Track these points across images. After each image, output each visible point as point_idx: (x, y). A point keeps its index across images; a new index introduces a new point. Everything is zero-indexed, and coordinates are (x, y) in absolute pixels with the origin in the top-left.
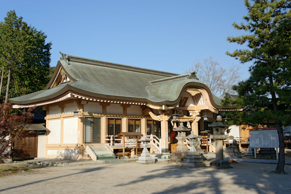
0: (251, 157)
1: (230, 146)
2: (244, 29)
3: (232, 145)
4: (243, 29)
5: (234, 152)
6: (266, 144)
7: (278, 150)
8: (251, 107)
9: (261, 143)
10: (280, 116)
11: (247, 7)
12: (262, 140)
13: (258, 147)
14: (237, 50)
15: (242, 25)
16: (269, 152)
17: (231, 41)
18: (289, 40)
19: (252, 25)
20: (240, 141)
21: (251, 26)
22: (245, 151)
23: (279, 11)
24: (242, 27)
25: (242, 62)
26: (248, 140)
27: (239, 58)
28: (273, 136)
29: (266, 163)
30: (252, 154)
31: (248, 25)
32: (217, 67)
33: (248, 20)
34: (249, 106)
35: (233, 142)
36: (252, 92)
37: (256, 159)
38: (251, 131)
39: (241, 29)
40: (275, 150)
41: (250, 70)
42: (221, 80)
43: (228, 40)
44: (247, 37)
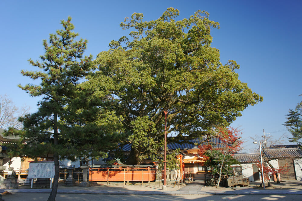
0: (27, 187)
1: (8, 177)
2: (39, 66)
3: (11, 176)
4: (37, 66)
5: (11, 183)
6: (43, 175)
7: (52, 180)
8: (33, 139)
9: (38, 174)
10: (59, 150)
11: (44, 47)
12: (40, 171)
13: (35, 177)
14: (29, 84)
15: (37, 63)
16: (44, 182)
17: (25, 75)
18: (75, 84)
19: (47, 64)
20: (20, 172)
21: (45, 65)
22: (23, 181)
23: (71, 58)
24: (37, 64)
25: (31, 95)
26: (27, 171)
27: (29, 92)
28: (50, 168)
29: (40, 193)
30: (29, 184)
31: (43, 64)
32: (10, 105)
33: (44, 60)
34: (32, 139)
35: (13, 173)
36: (37, 125)
37: (32, 188)
38: (32, 163)
39: (36, 65)
40: (50, 180)
41: (38, 105)
42: (12, 117)
43: (22, 73)
44: (41, 73)
